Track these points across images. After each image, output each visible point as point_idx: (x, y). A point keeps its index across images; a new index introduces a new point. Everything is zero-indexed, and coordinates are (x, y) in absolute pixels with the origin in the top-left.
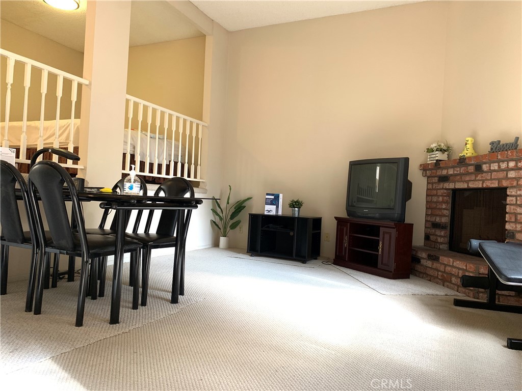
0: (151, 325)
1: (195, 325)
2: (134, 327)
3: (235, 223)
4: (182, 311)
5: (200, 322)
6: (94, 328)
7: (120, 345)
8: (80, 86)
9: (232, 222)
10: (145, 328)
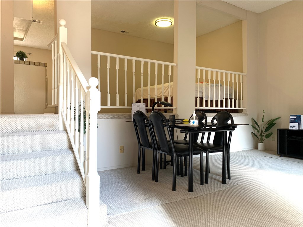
0: (209, 195)
1: (234, 199)
2: (200, 195)
3: (268, 134)
4: (228, 189)
5: (237, 197)
6: (181, 193)
7: (192, 204)
8: (172, 67)
9: (266, 134)
10: (206, 197)
